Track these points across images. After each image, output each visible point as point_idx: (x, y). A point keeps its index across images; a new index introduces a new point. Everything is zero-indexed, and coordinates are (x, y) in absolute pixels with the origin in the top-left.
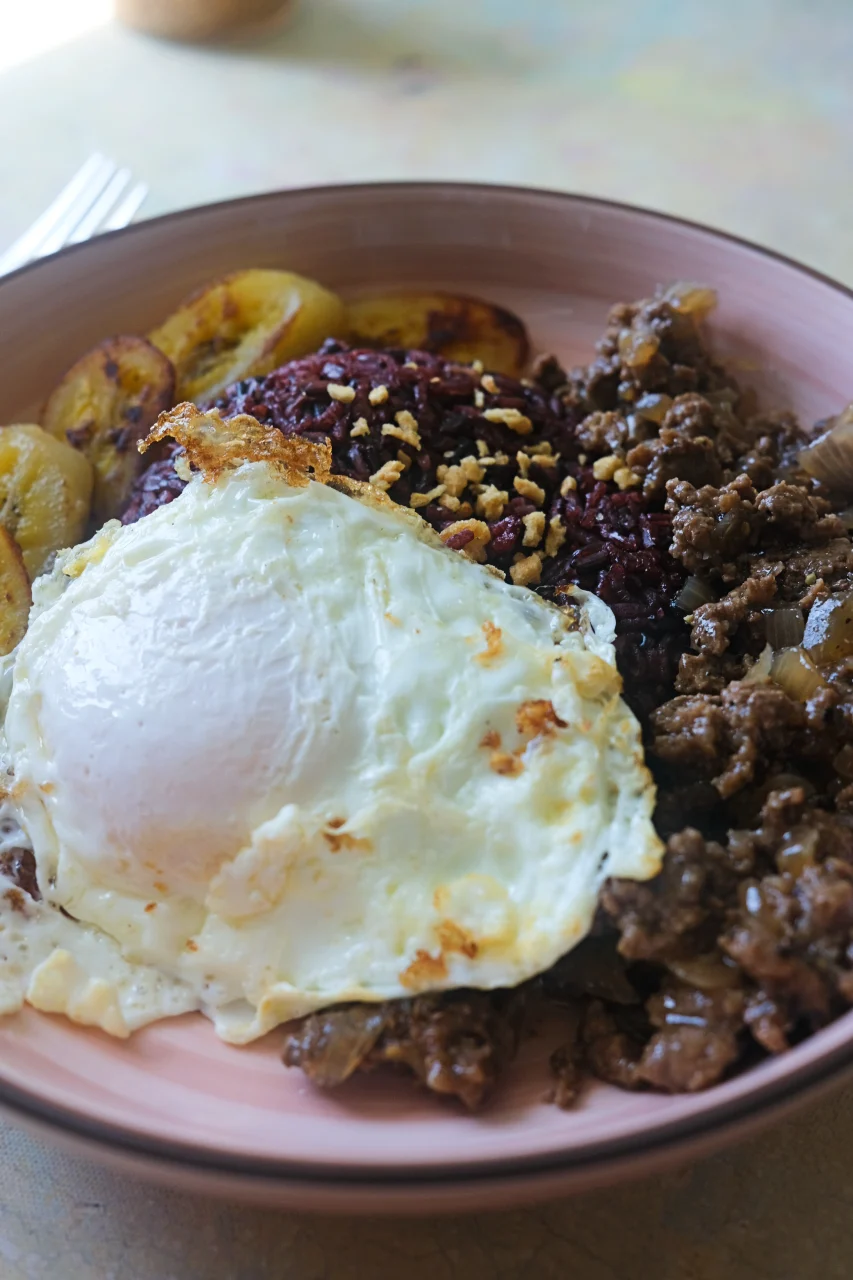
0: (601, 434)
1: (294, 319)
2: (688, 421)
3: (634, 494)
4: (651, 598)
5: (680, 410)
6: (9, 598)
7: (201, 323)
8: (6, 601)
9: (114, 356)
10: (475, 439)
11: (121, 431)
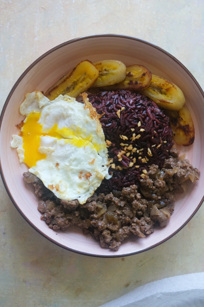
0: (151, 169)
1: (169, 103)
2: (158, 184)
3: (139, 178)
4: (114, 186)
5: (160, 182)
6: (87, 83)
7: (163, 85)
8: (86, 83)
9: (147, 74)
10: (144, 148)
11: (133, 82)
